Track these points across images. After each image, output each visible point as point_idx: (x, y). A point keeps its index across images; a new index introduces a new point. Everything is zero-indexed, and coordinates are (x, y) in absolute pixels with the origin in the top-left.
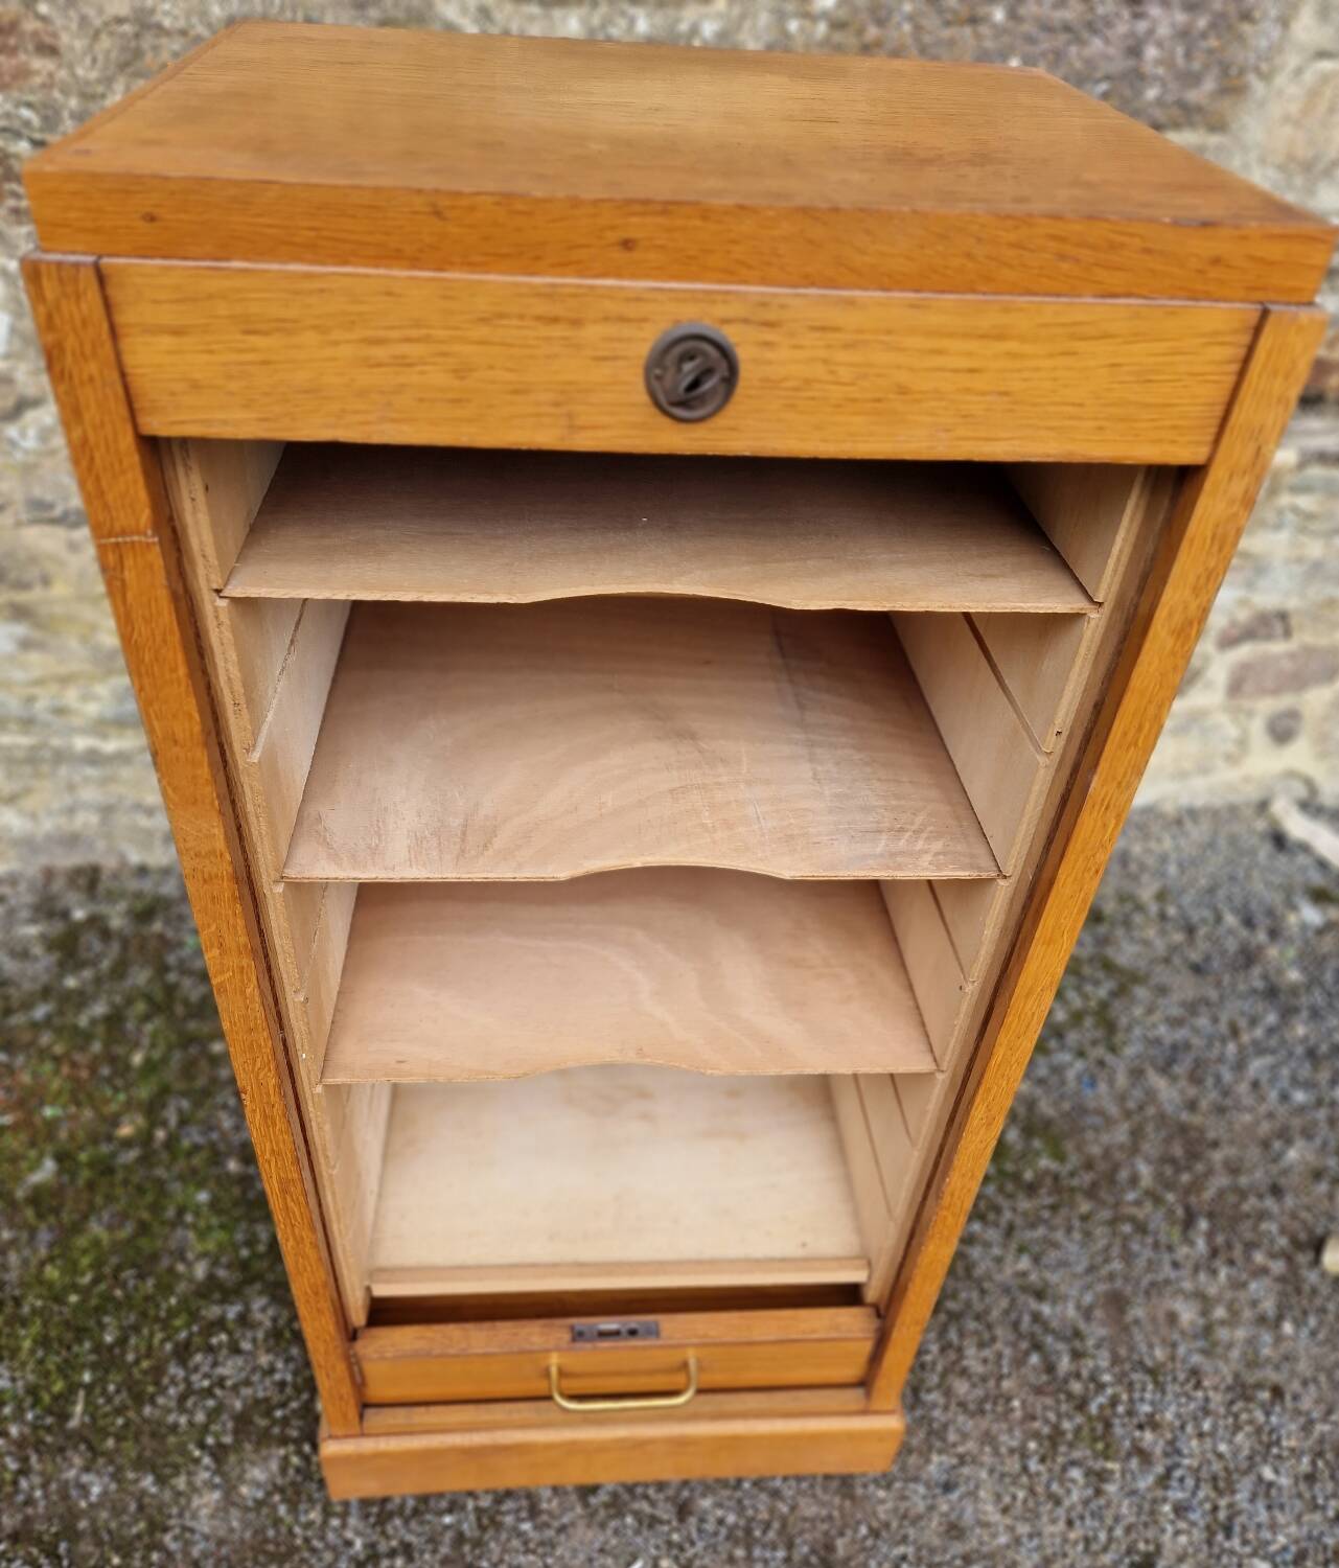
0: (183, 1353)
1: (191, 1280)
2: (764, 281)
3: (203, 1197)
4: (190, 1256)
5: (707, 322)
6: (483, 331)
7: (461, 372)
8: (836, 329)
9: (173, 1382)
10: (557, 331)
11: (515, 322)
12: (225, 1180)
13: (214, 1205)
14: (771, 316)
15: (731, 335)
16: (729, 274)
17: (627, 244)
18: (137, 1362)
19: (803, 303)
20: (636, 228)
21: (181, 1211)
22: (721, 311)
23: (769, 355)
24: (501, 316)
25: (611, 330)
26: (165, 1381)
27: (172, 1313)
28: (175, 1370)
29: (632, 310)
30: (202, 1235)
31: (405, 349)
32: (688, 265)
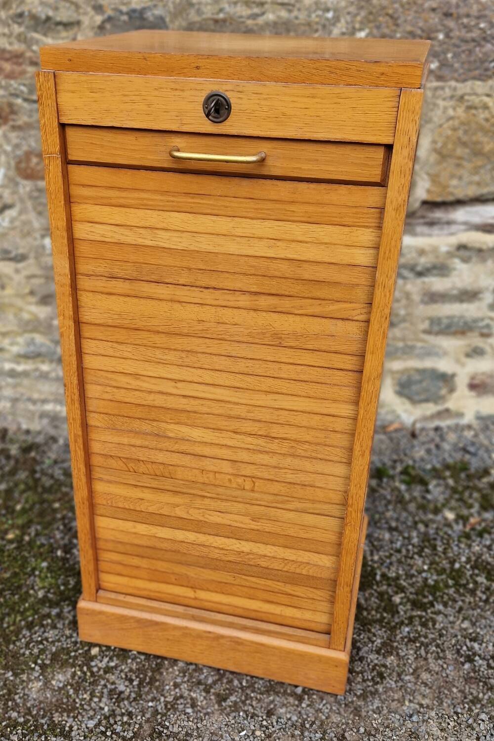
0: (30, 626)
1: (36, 597)
2: (239, 79)
3: (44, 564)
4: (36, 588)
5: (221, 91)
6: (156, 93)
7: (149, 105)
8: (261, 94)
9: (24, 637)
10: (177, 93)
11: (165, 90)
12: (55, 559)
13: (49, 568)
14: (241, 89)
15: (229, 95)
16: (229, 77)
17: (198, 68)
18: (8, 627)
19: (251, 86)
20: (200, 63)
21: (34, 569)
22: (225, 87)
23: (241, 102)
24: (161, 88)
25: (193, 92)
26: (21, 636)
27: (26, 610)
28: (25, 632)
29: (199, 87)
30: (43, 580)
31: (134, 98)
32: (216, 74)
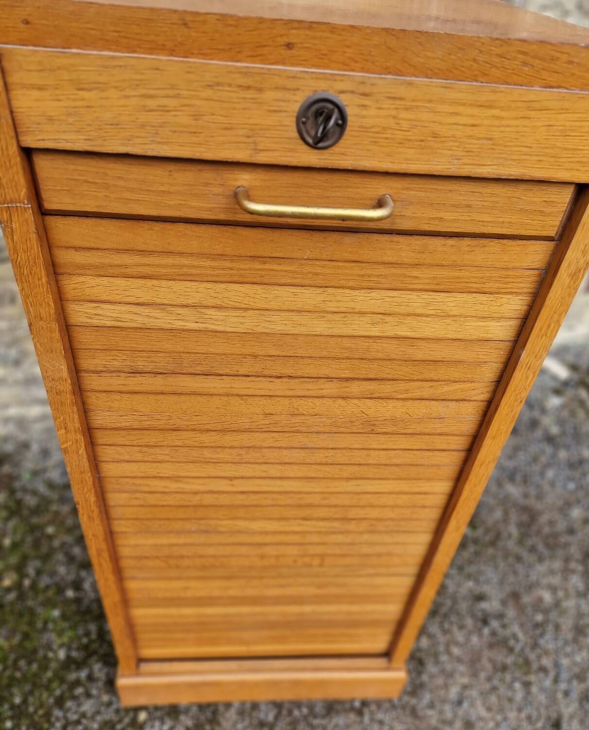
0: (60, 702)
1: (57, 660)
2: (363, 70)
3: (56, 613)
5: (331, 92)
6: (209, 93)
7: (197, 116)
8: (401, 99)
9: (58, 719)
10: (250, 94)
11: (227, 88)
12: (67, 602)
13: (64, 617)
14: (367, 90)
15: (343, 100)
16: (346, 66)
17: (289, 46)
18: (35, 711)
19: (385, 83)
20: (295, 36)
21: (46, 623)
22: (339, 86)
23: (364, 113)
24: (218, 84)
25: (279, 95)
26: (53, 719)
27: (50, 681)
29: (290, 84)
31: (166, 102)
32: (322, 59)
